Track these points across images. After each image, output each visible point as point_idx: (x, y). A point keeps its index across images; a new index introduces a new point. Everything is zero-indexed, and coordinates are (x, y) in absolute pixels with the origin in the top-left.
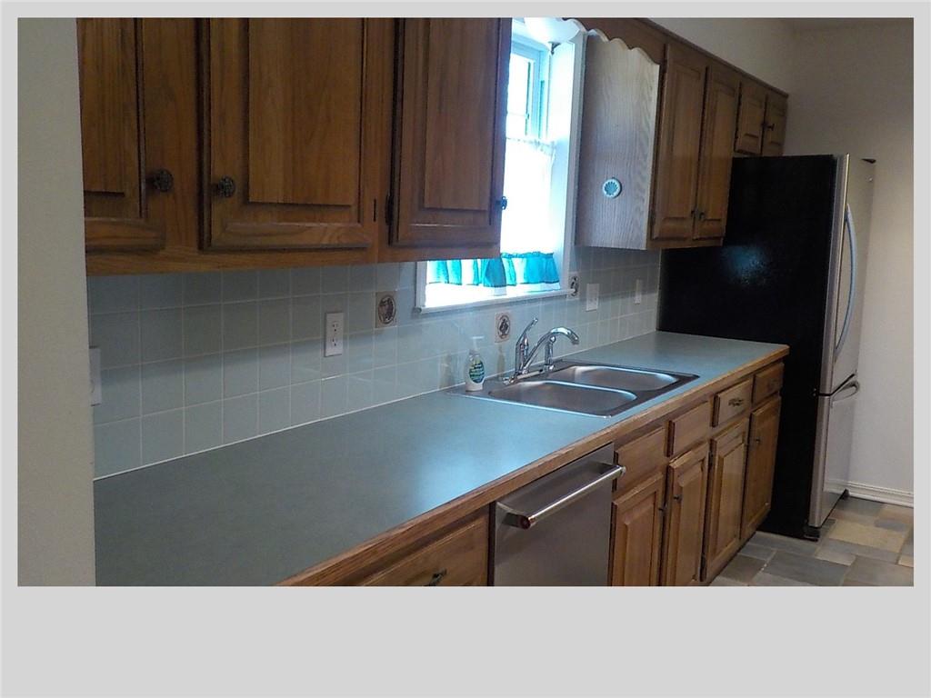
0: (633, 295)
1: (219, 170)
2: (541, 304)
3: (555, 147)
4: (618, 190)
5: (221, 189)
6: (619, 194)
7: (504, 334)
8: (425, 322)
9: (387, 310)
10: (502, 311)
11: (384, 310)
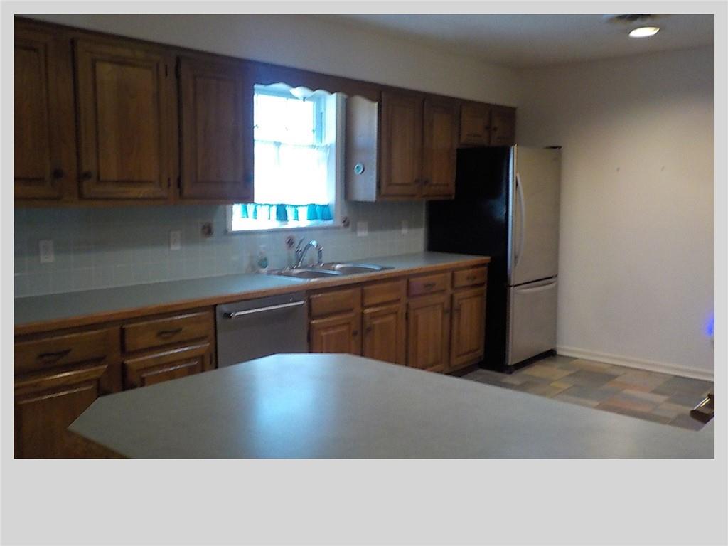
0: (400, 228)
1: (85, 169)
2: (319, 232)
3: (327, 147)
4: (361, 171)
5: (87, 175)
6: (363, 172)
7: (290, 246)
8: (234, 238)
9: (208, 231)
10: (290, 234)
11: (206, 230)
